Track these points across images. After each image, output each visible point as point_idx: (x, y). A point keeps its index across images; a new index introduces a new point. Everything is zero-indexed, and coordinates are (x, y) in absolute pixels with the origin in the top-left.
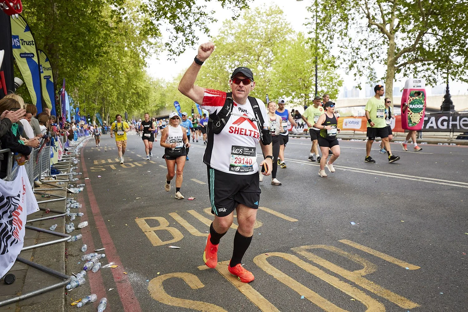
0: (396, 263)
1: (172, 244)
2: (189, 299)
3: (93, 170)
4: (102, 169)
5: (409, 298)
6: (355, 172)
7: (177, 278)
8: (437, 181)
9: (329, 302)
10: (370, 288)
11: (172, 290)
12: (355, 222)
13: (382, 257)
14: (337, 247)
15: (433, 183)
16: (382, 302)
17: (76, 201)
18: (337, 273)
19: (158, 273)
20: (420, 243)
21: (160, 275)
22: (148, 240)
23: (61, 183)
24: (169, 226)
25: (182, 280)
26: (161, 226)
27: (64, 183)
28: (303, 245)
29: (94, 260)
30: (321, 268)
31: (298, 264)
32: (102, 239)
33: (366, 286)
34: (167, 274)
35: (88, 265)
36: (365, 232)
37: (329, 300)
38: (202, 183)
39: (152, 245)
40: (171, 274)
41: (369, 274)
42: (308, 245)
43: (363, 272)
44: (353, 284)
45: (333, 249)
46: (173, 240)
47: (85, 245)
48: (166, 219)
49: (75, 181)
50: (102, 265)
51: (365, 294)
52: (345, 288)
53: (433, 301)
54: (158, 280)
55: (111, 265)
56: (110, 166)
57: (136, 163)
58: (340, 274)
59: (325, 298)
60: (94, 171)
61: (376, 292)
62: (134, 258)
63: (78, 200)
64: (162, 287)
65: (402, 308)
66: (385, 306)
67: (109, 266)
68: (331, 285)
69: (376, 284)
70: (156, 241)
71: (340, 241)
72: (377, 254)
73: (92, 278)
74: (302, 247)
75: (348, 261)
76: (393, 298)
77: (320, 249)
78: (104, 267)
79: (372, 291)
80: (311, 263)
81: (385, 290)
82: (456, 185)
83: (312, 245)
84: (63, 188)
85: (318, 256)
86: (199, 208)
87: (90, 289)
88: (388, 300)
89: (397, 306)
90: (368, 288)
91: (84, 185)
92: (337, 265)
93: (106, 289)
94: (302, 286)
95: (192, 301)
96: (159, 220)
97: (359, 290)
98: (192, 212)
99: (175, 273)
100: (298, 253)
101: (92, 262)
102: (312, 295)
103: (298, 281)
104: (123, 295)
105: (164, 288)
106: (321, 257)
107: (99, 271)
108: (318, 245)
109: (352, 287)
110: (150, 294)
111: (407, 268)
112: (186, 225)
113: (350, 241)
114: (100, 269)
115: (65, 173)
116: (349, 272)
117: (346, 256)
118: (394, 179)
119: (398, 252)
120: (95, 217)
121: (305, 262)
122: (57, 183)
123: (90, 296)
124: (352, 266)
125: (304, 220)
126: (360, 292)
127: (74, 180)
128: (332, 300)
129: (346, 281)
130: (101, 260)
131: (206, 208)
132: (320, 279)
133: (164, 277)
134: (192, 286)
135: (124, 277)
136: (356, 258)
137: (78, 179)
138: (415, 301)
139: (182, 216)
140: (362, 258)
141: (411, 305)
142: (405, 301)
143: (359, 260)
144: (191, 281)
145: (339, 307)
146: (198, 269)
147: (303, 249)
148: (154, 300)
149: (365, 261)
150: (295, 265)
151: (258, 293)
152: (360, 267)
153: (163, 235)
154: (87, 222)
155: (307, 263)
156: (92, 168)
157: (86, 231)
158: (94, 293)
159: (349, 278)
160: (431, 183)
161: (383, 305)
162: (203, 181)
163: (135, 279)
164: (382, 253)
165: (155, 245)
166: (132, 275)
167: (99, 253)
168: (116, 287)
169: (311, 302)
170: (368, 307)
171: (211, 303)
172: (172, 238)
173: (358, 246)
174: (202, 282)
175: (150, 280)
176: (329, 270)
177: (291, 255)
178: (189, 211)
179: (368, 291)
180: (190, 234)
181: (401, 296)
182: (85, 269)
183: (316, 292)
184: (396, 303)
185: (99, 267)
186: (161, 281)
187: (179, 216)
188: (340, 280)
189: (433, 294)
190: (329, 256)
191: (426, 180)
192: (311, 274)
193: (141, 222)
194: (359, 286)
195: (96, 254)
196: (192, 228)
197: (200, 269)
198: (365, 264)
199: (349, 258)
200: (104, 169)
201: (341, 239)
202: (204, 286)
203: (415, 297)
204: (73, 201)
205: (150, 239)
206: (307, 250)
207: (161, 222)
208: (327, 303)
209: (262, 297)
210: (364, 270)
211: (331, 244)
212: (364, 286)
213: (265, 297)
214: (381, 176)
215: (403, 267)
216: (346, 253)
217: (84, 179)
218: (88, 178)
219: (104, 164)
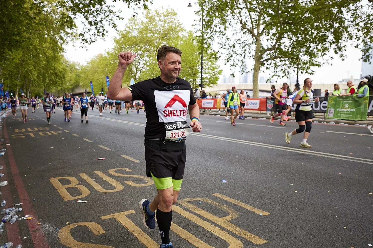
0: (253, 210)
1: (80, 199)
2: (93, 243)
3: (14, 137)
4: (22, 136)
5: (261, 236)
6: (228, 141)
7: (83, 226)
8: (287, 149)
9: (202, 241)
10: (233, 230)
11: (79, 236)
12: (225, 179)
13: (243, 206)
14: (211, 199)
15: (283, 150)
16: (241, 240)
18: (210, 219)
19: (67, 223)
20: (271, 196)
21: (69, 224)
22: (60, 196)
24: (78, 184)
25: (87, 228)
26: (71, 184)
28: (185, 198)
29: (11, 214)
30: (198, 215)
31: (180, 213)
32: (19, 196)
33: (230, 228)
34: (75, 224)
35: (7, 218)
36: (232, 188)
37: (202, 240)
38: (107, 149)
39: (63, 200)
40: (78, 223)
41: (233, 220)
42: (189, 198)
43: (228, 218)
44: (221, 227)
45: (208, 201)
46: (81, 195)
47: (5, 201)
48: (76, 178)
50: (19, 217)
51: (229, 234)
52: (214, 231)
53: (277, 238)
54: (67, 228)
55: (26, 217)
56: (29, 134)
57: (52, 132)
58: (212, 220)
59: (199, 238)
60: (15, 138)
61: (237, 233)
62: (47, 211)
64: (70, 234)
65: (255, 244)
66: (243, 243)
67: (25, 218)
68: (205, 229)
69: (238, 227)
70: (67, 196)
71: (214, 194)
72: (240, 204)
73: (9, 229)
74: (184, 200)
75: (218, 210)
76: (249, 236)
77: (198, 201)
78: (20, 219)
79: (234, 232)
80: (191, 212)
81: (244, 231)
82: (299, 152)
83: (193, 198)
85: (196, 207)
86: (104, 170)
87: (7, 237)
88: (245, 239)
89: (251, 242)
90: (232, 230)
91: (5, 150)
92: (210, 213)
93: (22, 237)
94: (183, 230)
95: (94, 245)
96: (70, 179)
97: (225, 232)
98: (99, 173)
99: (81, 223)
100: (181, 204)
101: (10, 215)
102: (190, 237)
103: (180, 226)
104: (36, 242)
105: (72, 235)
106: (199, 207)
107: (16, 223)
108: (197, 198)
109: (220, 229)
110: (60, 240)
111: (261, 214)
112: (93, 183)
113: (221, 194)
114: (17, 221)
116: (218, 218)
117: (217, 206)
118: (256, 147)
119: (255, 202)
120: (14, 177)
121: (186, 211)
123: (7, 244)
124: (220, 213)
125: (187, 179)
126: (226, 233)
128: (204, 240)
129: (216, 225)
130: (17, 213)
131: (110, 169)
132: (197, 224)
133: (72, 226)
134: (95, 232)
135: (38, 227)
136: (224, 208)
138: (264, 239)
139: (89, 176)
140: (229, 207)
141: (260, 241)
142: (257, 239)
143: (226, 209)
144: (94, 229)
145: (209, 245)
146: (101, 219)
147: (185, 201)
148: (63, 245)
149: (231, 209)
150: (178, 213)
151: (148, 236)
152: (226, 214)
153: (74, 191)
154: (7, 182)
155: (188, 212)
156: (14, 136)
157: (6, 189)
158: (11, 241)
159: (218, 223)
160: (282, 150)
161: (242, 242)
162: (109, 148)
163: (48, 228)
164: (244, 204)
165: (65, 200)
166: (45, 225)
167: (16, 207)
168: (30, 235)
169: (188, 242)
170: (230, 244)
171: (110, 245)
172: (81, 194)
173: (226, 198)
174: (103, 229)
175: (59, 229)
176: (204, 217)
177: (176, 206)
178: (96, 172)
179: (232, 232)
180: (96, 191)
181: (255, 235)
182: (3, 221)
183: (193, 234)
184: (250, 240)
185: (16, 219)
186: (69, 229)
187: (87, 176)
188: (211, 225)
189: (277, 233)
190: (204, 206)
191: (279, 148)
192: (190, 221)
193: (55, 181)
194: (225, 229)
195: (14, 208)
196: (97, 186)
197: (103, 219)
198: (230, 212)
199: (219, 208)
200: (24, 137)
201: (214, 193)
202: (105, 232)
203: (265, 235)
205: (62, 195)
206: (188, 202)
207: (72, 182)
208: (200, 243)
209: (151, 239)
210: (230, 216)
211: (206, 197)
212: (228, 228)
213: (154, 239)
214: (247, 144)
215: (258, 213)
216: (217, 204)
217: (5, 145)
218: (9, 144)
219: (24, 132)
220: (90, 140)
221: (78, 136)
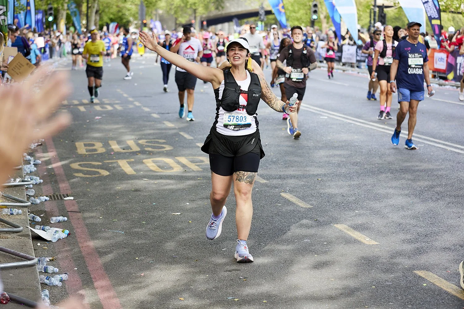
3: (78, 171)
4: (100, 171)
17: (56, 270)
23: (15, 211)
27: (20, 211)
49: (42, 203)
56: (118, 164)
57: (183, 160)
60: (81, 175)
63: (61, 263)
84: (21, 228)
91: (66, 219)
115: (18, 182)
122: (6, 210)
127: (38, 201)
137: (47, 198)
200: (105, 173)
204: (51, 269)
217: (61, 198)
218: (72, 198)
219: (101, 154)
220: (303, 198)
221: (265, 181)
